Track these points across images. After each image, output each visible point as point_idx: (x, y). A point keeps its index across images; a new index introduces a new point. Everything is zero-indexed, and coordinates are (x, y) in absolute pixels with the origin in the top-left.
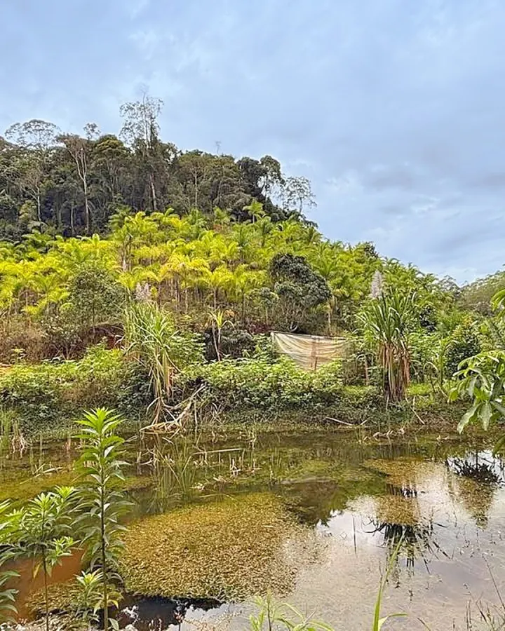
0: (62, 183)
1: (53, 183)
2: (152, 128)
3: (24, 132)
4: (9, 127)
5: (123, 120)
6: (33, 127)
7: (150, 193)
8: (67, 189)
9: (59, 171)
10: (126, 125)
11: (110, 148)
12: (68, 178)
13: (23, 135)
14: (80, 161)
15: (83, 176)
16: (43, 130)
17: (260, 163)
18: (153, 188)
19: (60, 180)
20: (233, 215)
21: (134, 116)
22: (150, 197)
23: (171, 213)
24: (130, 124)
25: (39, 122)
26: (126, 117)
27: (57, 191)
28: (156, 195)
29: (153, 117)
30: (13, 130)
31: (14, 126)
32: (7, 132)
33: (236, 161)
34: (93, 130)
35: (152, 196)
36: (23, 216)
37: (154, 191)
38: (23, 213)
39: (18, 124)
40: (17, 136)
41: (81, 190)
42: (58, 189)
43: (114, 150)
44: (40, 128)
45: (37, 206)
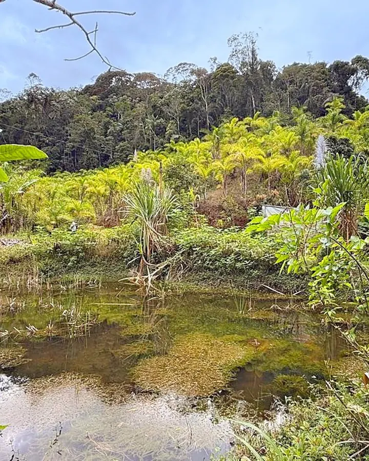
0: (191, 105)
1: (185, 106)
2: (253, 52)
3: (176, 73)
4: (166, 72)
5: (231, 49)
6: (181, 69)
7: (251, 103)
8: (194, 109)
9: (189, 97)
10: (233, 52)
11: (221, 73)
12: (195, 101)
13: (175, 76)
14: (203, 87)
15: (205, 98)
16: (187, 69)
17: (351, 63)
18: (253, 99)
19: (189, 103)
20: (309, 112)
21: (239, 44)
22: (251, 107)
23: (259, 116)
24: (236, 51)
25: (185, 64)
26: (233, 47)
27: (188, 111)
28: (255, 104)
29: (254, 41)
30: (169, 73)
31: (169, 70)
32: (165, 76)
33: (327, 67)
34: (214, 62)
35: (252, 106)
36: (168, 132)
37: (254, 102)
38: (168, 130)
39: (171, 68)
40: (171, 77)
41: (204, 108)
42: (188, 110)
43: (224, 74)
44: (185, 69)
45: (177, 124)
